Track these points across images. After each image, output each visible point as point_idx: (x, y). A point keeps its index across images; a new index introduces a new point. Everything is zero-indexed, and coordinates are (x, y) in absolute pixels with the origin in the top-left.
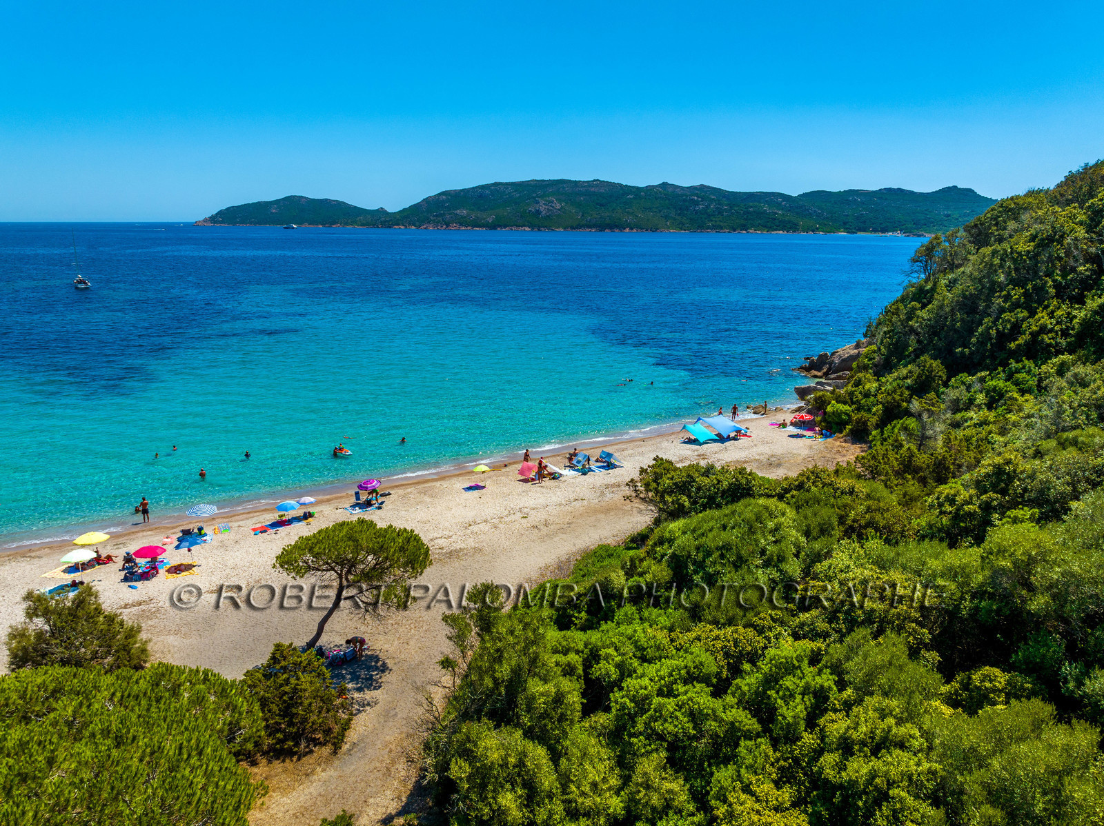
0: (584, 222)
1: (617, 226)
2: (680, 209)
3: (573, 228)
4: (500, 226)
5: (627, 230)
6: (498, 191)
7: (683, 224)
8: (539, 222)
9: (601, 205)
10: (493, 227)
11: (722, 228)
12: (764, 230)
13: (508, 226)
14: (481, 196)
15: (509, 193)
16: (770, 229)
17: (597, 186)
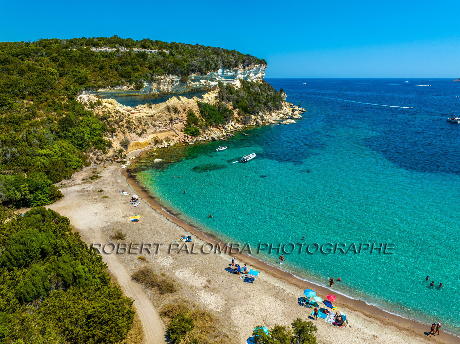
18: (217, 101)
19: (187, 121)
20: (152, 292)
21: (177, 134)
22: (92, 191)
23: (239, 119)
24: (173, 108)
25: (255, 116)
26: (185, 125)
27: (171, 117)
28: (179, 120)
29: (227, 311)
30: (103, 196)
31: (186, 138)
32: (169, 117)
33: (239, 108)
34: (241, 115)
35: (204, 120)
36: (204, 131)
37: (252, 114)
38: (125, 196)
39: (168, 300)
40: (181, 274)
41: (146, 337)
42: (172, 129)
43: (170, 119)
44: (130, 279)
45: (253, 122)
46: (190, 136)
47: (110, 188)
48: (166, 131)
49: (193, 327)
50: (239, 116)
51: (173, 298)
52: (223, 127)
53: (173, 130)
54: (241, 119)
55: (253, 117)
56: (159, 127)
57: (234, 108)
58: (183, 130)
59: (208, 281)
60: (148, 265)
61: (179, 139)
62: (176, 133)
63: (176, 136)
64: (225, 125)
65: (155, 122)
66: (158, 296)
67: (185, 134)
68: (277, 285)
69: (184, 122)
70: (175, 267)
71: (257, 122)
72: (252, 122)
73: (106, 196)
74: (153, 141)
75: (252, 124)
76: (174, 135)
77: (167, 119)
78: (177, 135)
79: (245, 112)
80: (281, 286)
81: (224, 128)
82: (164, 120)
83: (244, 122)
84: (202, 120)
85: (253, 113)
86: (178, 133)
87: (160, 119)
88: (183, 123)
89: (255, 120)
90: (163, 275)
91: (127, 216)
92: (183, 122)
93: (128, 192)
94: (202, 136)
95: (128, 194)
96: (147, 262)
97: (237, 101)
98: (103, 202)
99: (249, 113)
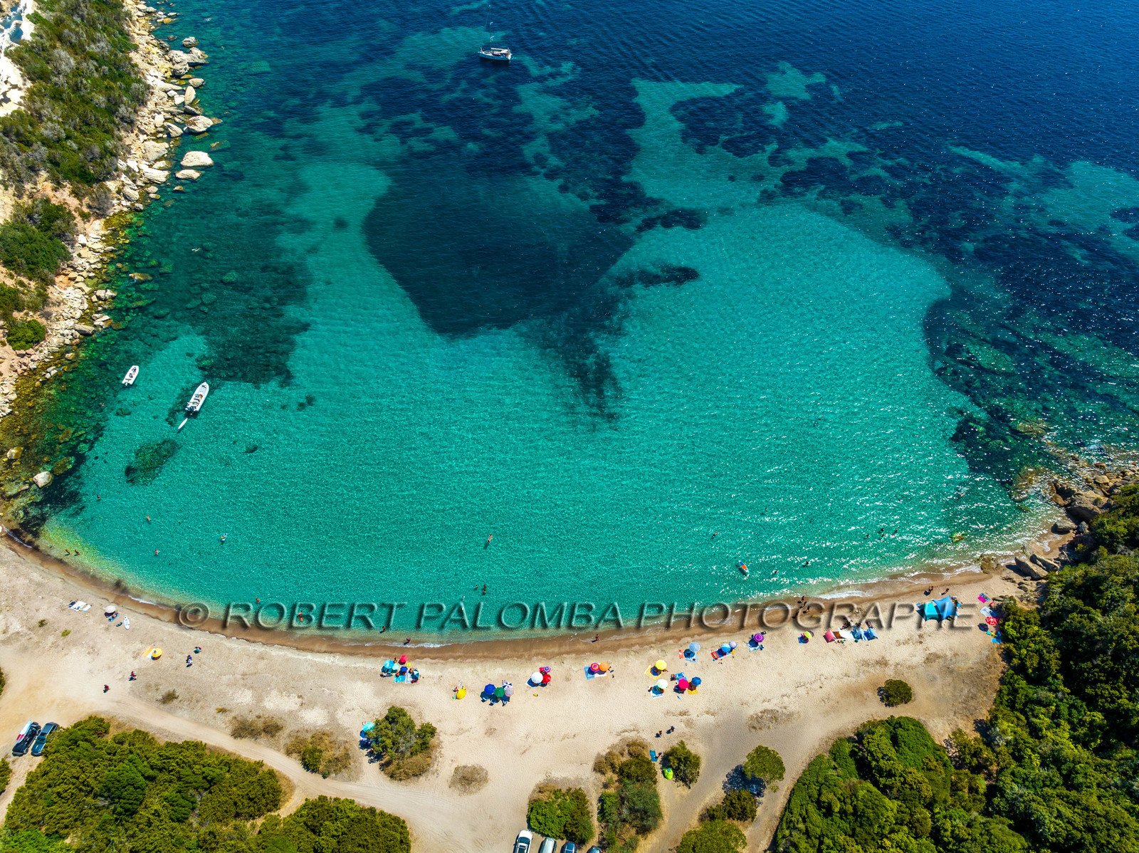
18: (11, 190)
20: (263, 739)
22: (25, 630)
23: (86, 210)
25: (114, 179)
29: (333, 719)
30: (59, 633)
31: (26, 360)
33: (65, 178)
34: (84, 196)
35: (25, 281)
36: (47, 316)
37: (105, 179)
38: (88, 612)
39: (283, 738)
40: (272, 705)
41: (291, 777)
44: (232, 738)
45: (118, 200)
47: (46, 607)
49: (321, 751)
50: (80, 200)
51: (285, 735)
52: (72, 266)
54: (89, 207)
55: (112, 185)
57: (58, 185)
58: (6, 341)
59: (299, 697)
60: (234, 714)
61: (12, 366)
64: (71, 258)
66: (272, 740)
67: (18, 352)
68: (357, 665)
70: (259, 699)
71: (127, 198)
72: (115, 202)
73: (62, 630)
75: (118, 206)
78: (1, 360)
79: (87, 182)
80: (361, 665)
81: (75, 270)
83: (99, 211)
84: (21, 284)
85: (108, 175)
89: (119, 192)
90: (259, 717)
91: (138, 654)
93: (82, 600)
94: (52, 329)
95: (89, 607)
96: (230, 711)
97: (51, 162)
98: (74, 645)
99: (98, 181)
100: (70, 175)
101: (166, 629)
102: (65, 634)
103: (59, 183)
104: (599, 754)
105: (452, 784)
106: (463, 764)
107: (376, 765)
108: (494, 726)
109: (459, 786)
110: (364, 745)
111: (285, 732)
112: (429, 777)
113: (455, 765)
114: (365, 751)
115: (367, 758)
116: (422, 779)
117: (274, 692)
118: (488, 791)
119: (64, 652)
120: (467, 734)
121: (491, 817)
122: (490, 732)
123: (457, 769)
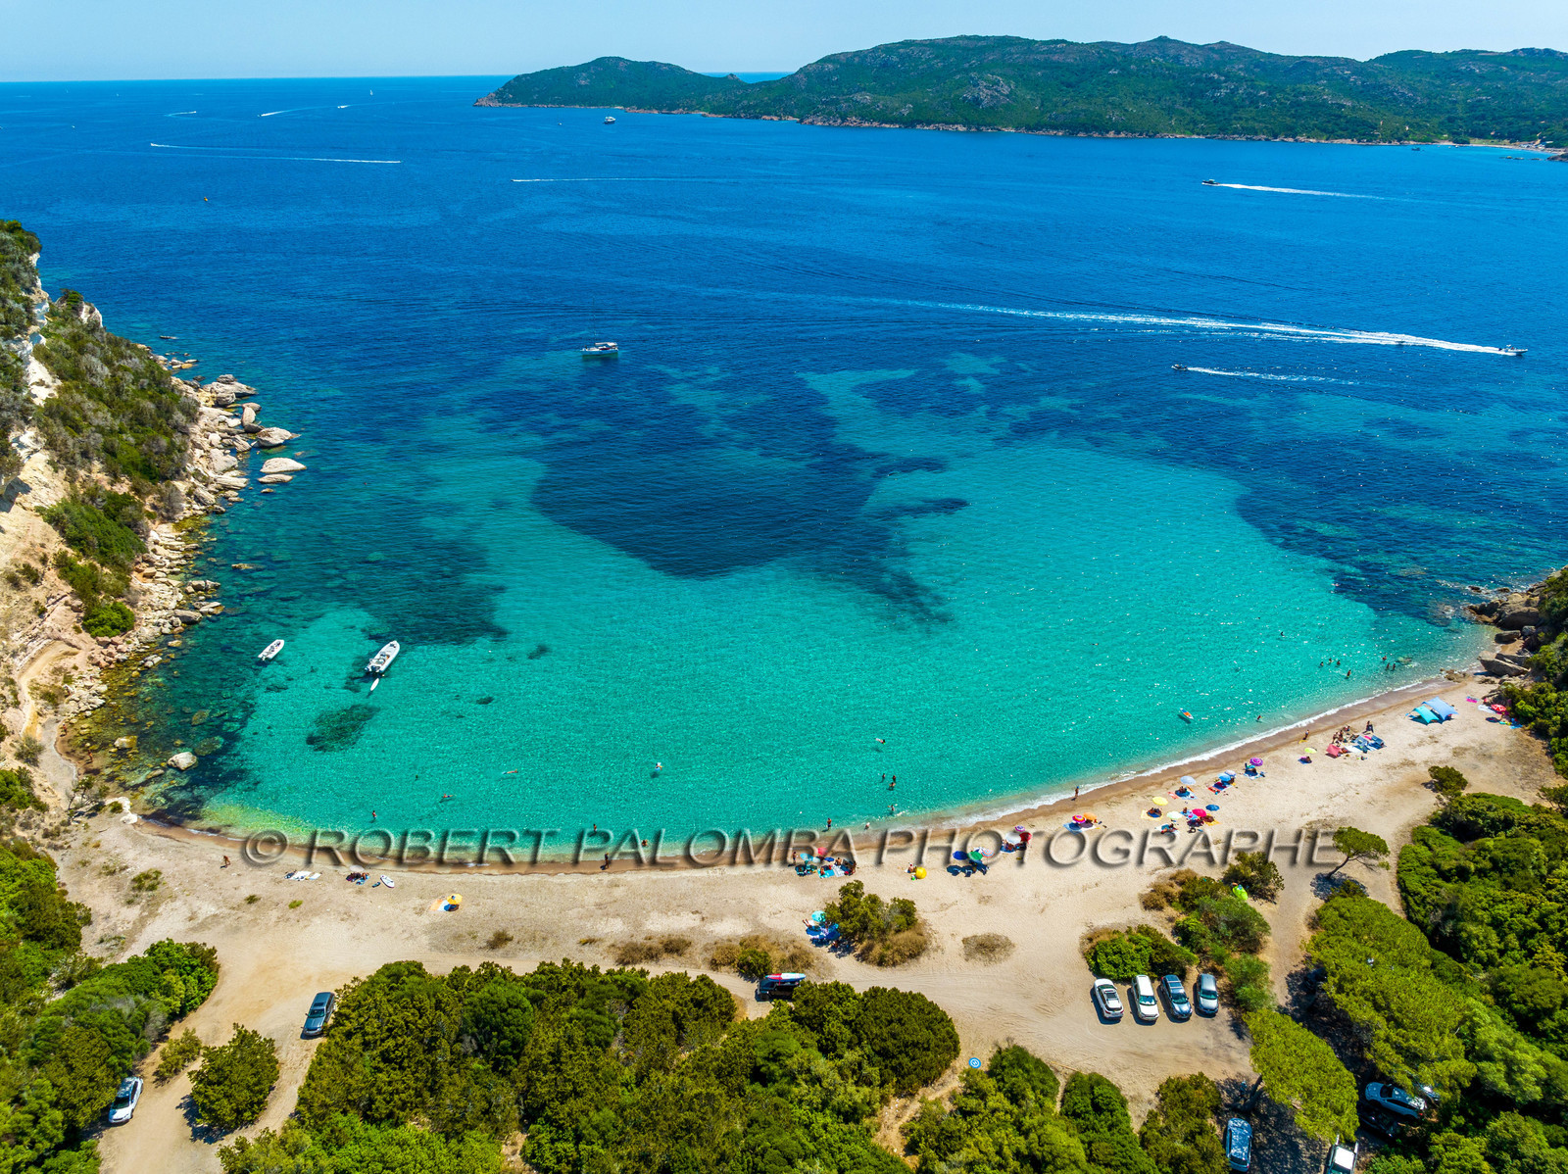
0: (1046, 119)
1: (1096, 128)
2: (1191, 95)
3: (1029, 128)
4: (920, 122)
5: (1111, 134)
6: (910, 56)
7: (1195, 123)
8: (979, 118)
9: (1069, 85)
10: (909, 123)
11: (1256, 134)
12: (1321, 136)
13: (933, 122)
14: (885, 65)
15: (928, 60)
16: (1331, 134)
17: (1062, 51)
18: (62, 474)
19: (75, 595)
20: (669, 958)
21: (74, 646)
22: (225, 911)
23: (150, 509)
24: (23, 572)
25: (182, 480)
26: (75, 609)
27: (37, 603)
28: (53, 600)
30: (284, 906)
31: (111, 649)
32: (30, 607)
33: (124, 471)
34: (147, 494)
35: (97, 565)
36: (133, 604)
37: (173, 478)
38: (319, 879)
39: (698, 953)
40: (659, 926)
42: (56, 636)
43: (35, 611)
45: (189, 503)
46: (117, 639)
47: (249, 883)
48: (41, 652)
49: (765, 953)
52: (147, 562)
53: (58, 639)
54: (154, 507)
55: (182, 486)
56: (25, 649)
57: (115, 479)
58: (79, 625)
59: (694, 913)
60: (609, 943)
61: (91, 658)
62: (70, 645)
63: (74, 654)
65: (7, 639)
66: (681, 958)
67: (100, 639)
69: (68, 598)
70: (636, 924)
71: (199, 500)
72: (185, 505)
73: (287, 902)
74: (42, 701)
75: (187, 510)
76: (66, 654)
77: (26, 613)
78: (75, 650)
79: (151, 479)
81: (151, 564)
82: (23, 621)
83: (166, 513)
84: (94, 567)
85: (178, 473)
86: (74, 643)
87: (14, 624)
88: (66, 604)
89: (189, 494)
90: (648, 938)
91: (422, 910)
92: (63, 600)
94: (141, 619)
95: (318, 875)
96: (601, 941)
97: (106, 450)
98: (316, 915)
99: (164, 479)
100: (131, 469)
101: (451, 880)
102: (294, 905)
103: (115, 476)
104: (1141, 896)
105: (969, 956)
106: (969, 934)
107: (850, 959)
108: (984, 894)
109: (979, 956)
110: (819, 943)
111: (698, 947)
112: (932, 955)
113: (959, 939)
114: (825, 949)
115: (832, 955)
116: (923, 959)
117: (654, 915)
118: (1018, 956)
119: (301, 924)
120: (954, 907)
121: (1042, 980)
122: (984, 900)
123: (965, 941)
